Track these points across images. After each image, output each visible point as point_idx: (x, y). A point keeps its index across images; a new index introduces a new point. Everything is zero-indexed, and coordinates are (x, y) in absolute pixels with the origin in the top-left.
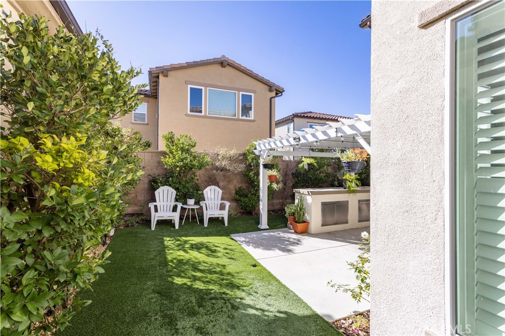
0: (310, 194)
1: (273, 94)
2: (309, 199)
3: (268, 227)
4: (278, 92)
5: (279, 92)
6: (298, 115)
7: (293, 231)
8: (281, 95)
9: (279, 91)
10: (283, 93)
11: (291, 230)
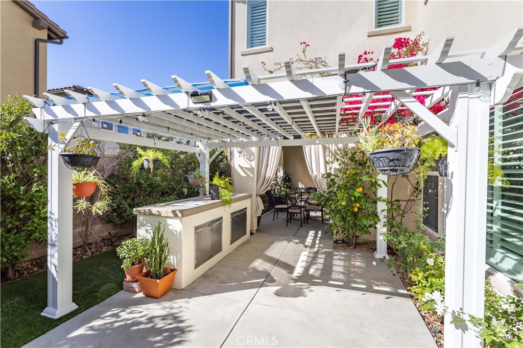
0: (180, 215)
1: (43, 34)
2: (175, 225)
3: (74, 307)
4: (53, 36)
5: (56, 36)
6: (83, 90)
7: (141, 295)
8: (61, 43)
9: (55, 33)
10: (64, 40)
11: (136, 293)
